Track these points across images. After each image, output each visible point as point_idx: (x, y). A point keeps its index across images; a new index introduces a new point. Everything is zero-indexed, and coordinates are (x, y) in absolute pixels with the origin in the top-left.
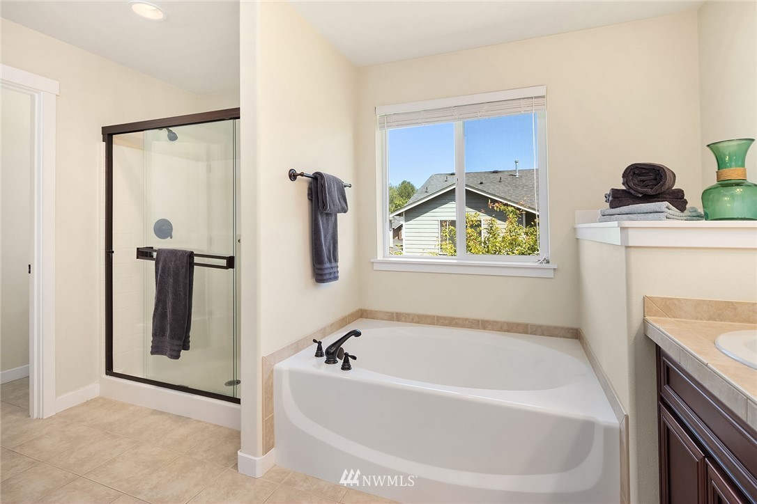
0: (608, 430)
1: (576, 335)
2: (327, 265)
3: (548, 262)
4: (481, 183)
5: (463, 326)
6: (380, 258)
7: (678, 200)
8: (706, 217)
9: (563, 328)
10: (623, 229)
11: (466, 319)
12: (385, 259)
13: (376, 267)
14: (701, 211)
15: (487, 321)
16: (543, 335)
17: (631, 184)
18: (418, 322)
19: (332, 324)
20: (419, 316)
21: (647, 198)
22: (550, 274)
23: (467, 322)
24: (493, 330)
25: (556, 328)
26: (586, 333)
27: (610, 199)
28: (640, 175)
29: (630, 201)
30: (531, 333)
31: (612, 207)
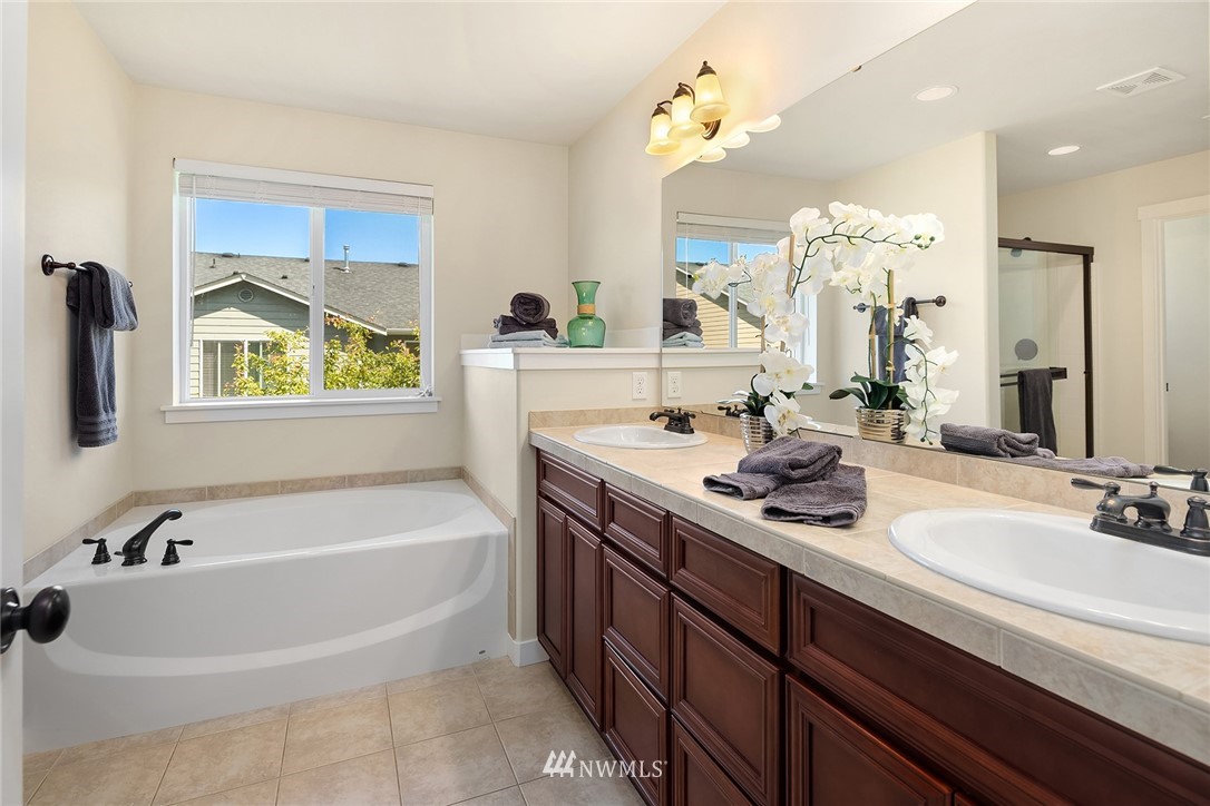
0: (499, 538)
1: (460, 474)
2: (103, 417)
3: (431, 395)
4: (285, 277)
5: (321, 488)
6: (176, 403)
7: (551, 328)
8: (569, 344)
9: (445, 469)
10: (515, 354)
11: (327, 478)
12: (183, 405)
13: (170, 418)
14: (567, 338)
15: (356, 476)
16: (424, 480)
17: (518, 312)
18: (250, 495)
19: (96, 519)
20: (250, 486)
21: (530, 326)
22: (434, 408)
23: (328, 482)
24: (364, 486)
25: (438, 469)
26: (469, 468)
27: (500, 325)
28: (524, 304)
29: (517, 328)
30: (411, 481)
31: (502, 333)
